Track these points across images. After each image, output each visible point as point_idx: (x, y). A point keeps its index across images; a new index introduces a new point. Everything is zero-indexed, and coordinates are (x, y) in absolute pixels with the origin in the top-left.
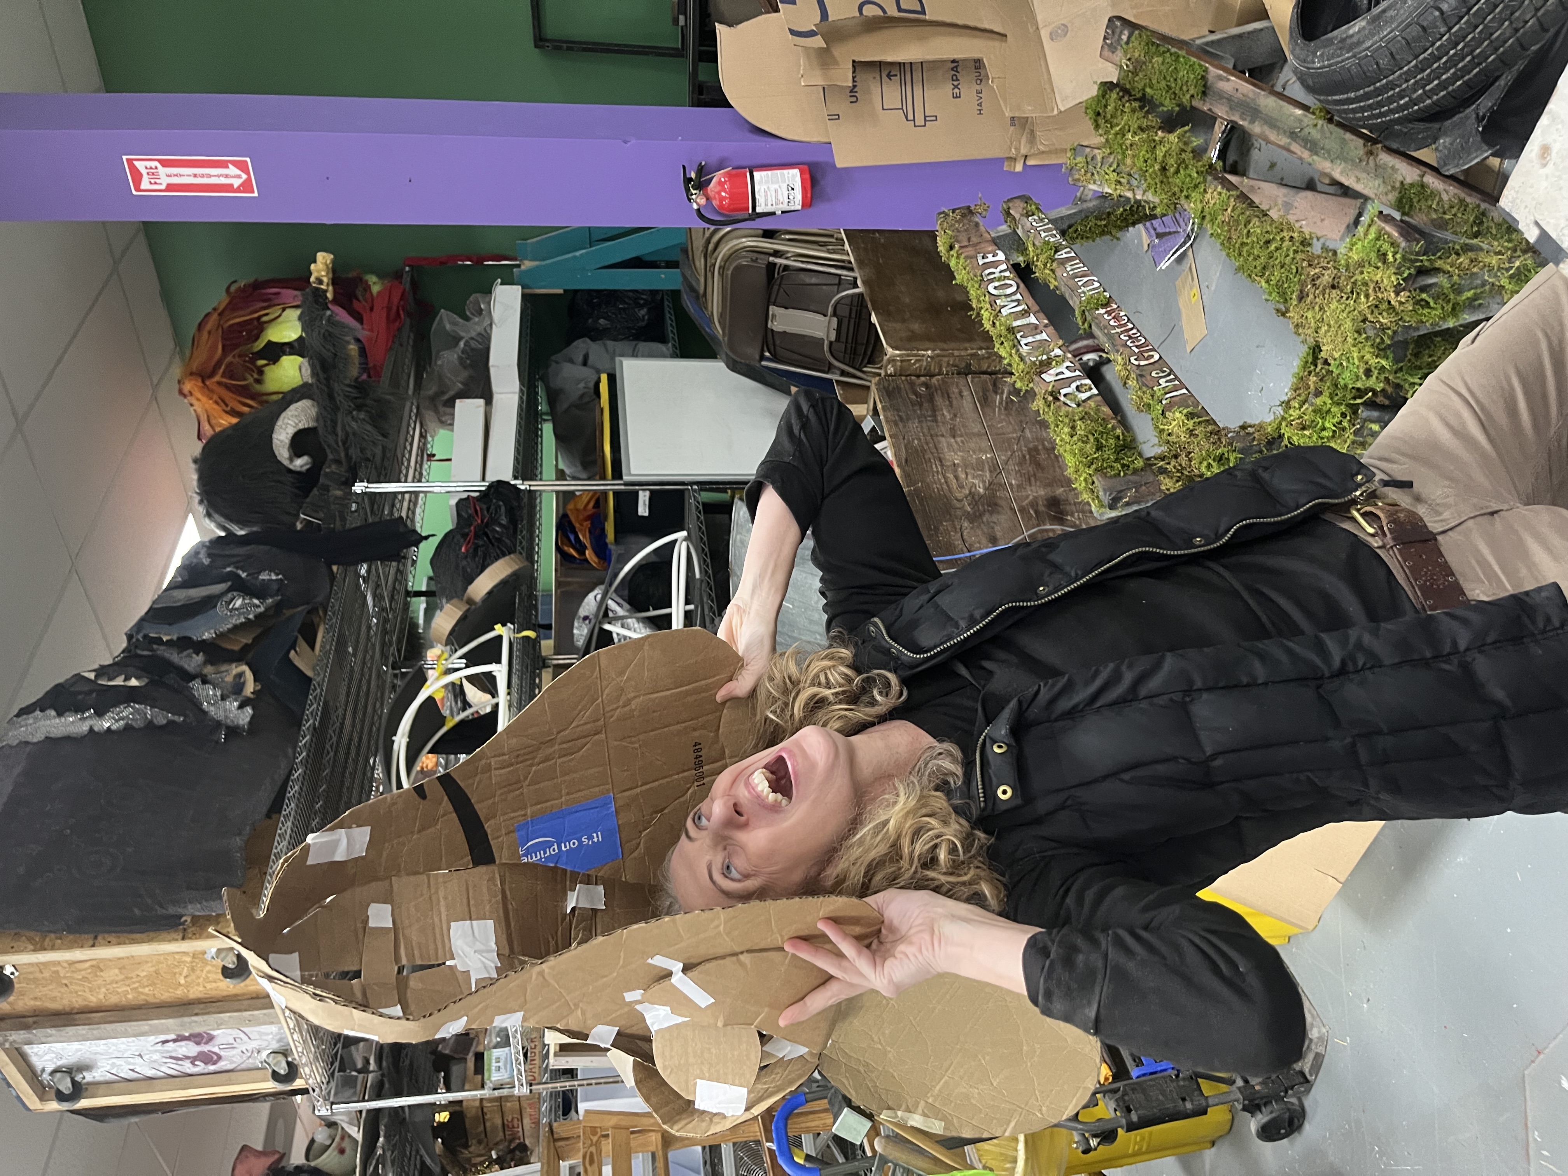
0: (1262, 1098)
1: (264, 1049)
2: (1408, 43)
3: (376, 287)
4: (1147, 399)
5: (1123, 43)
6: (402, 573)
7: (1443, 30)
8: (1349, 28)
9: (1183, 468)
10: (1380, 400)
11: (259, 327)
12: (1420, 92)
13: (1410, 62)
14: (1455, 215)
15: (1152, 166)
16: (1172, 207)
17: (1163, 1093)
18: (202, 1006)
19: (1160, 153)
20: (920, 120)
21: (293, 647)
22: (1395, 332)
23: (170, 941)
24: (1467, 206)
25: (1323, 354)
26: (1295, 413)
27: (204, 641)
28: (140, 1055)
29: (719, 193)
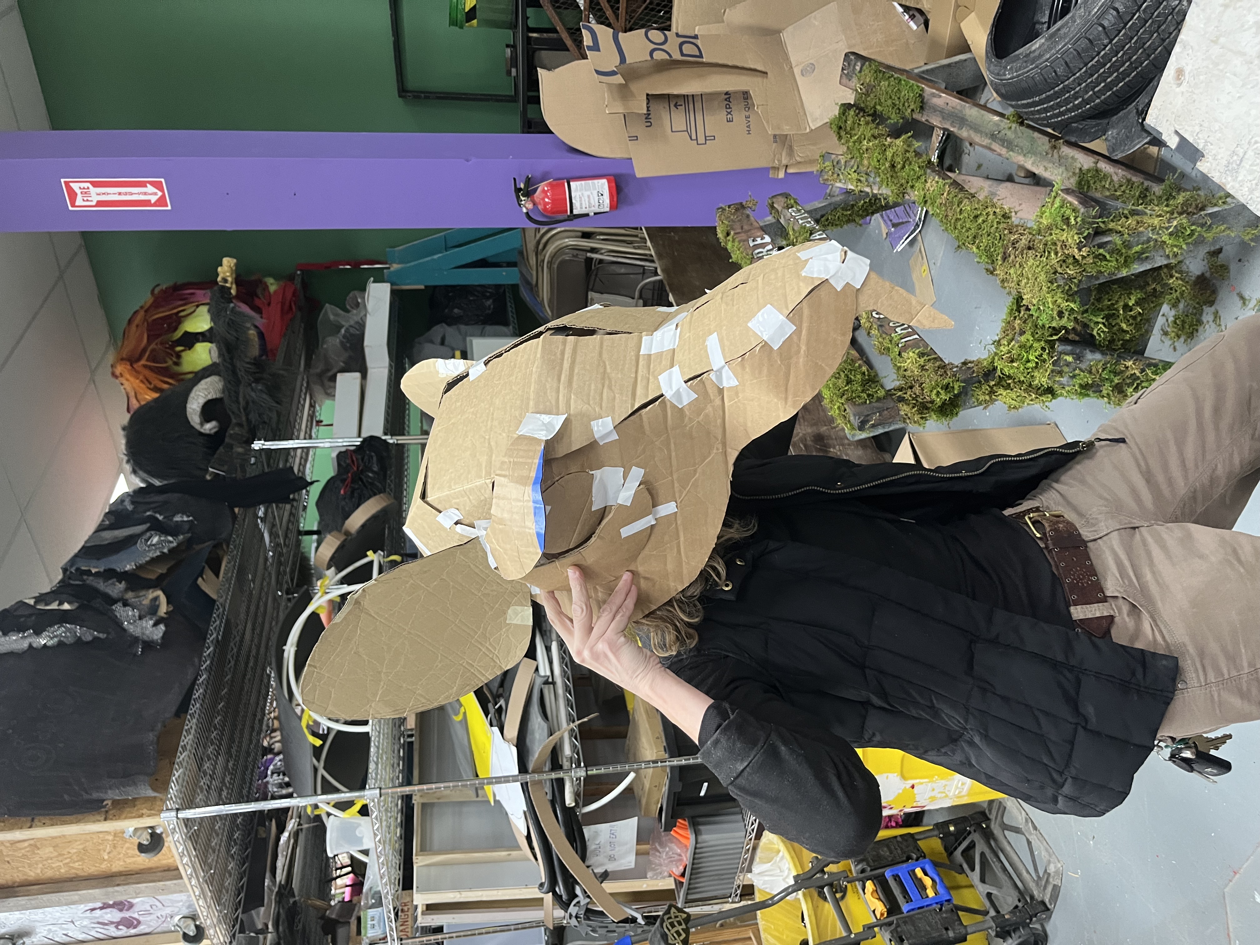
0: (1010, 925)
1: (177, 914)
2: (1079, 53)
3: (273, 286)
4: (886, 344)
5: (857, 72)
6: (294, 516)
7: (1106, 41)
8: (1032, 46)
9: (917, 396)
10: (1071, 336)
11: (177, 320)
12: (1091, 93)
13: (1081, 69)
14: (1124, 192)
15: (884, 164)
16: (901, 195)
17: (930, 925)
18: (123, 878)
19: (889, 154)
20: (701, 140)
21: (201, 575)
22: (1080, 281)
23: (94, 822)
24: (1133, 184)
25: (1024, 302)
26: (1004, 349)
27: (126, 572)
28: (72, 922)
29: (543, 199)
